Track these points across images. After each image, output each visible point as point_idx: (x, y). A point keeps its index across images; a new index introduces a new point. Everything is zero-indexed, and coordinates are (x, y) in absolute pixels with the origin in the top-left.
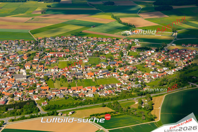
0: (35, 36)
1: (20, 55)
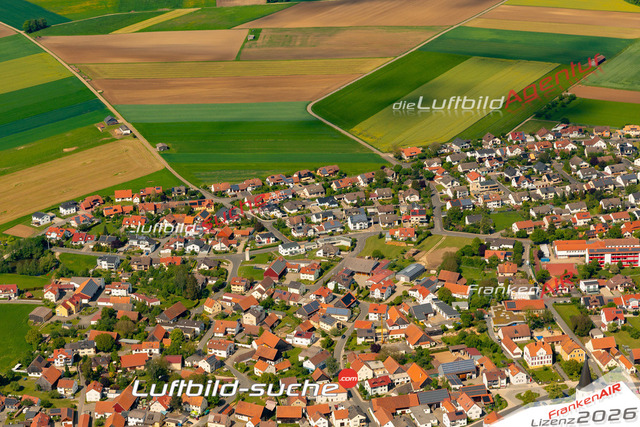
0: (367, 139)
1: (411, 268)
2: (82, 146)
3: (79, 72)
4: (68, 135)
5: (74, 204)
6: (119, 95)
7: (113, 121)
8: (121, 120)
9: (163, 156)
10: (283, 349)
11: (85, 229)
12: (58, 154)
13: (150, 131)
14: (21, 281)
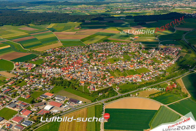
0: (85, 43)
1: (84, 56)
2: (54, 43)
3: (57, 36)
5: (51, 49)
6: (60, 38)
7: (58, 41)
9: (62, 44)
10: (68, 63)
11: (52, 51)
12: (51, 44)
13: (62, 42)
14: (43, 57)
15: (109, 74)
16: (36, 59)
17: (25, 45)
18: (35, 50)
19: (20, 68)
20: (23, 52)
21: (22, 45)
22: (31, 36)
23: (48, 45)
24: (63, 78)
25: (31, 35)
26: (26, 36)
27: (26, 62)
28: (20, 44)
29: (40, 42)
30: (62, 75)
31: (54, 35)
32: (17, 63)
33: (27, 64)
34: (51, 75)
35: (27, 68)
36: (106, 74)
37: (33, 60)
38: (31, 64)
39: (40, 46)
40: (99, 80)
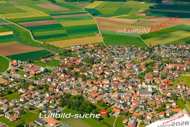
1: (138, 64)
2: (89, 36)
3: (98, 24)
4: (88, 34)
5: (81, 46)
6: (102, 28)
7: (98, 33)
8: (100, 33)
9: (103, 40)
10: (103, 74)
11: (80, 50)
12: (84, 37)
13: (103, 35)
14: (62, 57)
15: (174, 104)
16: (49, 59)
17: (37, 33)
18: (51, 43)
19: (17, 71)
20: (32, 45)
21: (32, 34)
22: (53, 19)
23: (77, 38)
24: (85, 97)
25: (54, 17)
26: (44, 19)
27: (30, 62)
28: (31, 31)
29: (64, 32)
30: (84, 92)
31: (94, 21)
32: (15, 61)
33: (31, 66)
34: (65, 89)
35: (29, 73)
36: (168, 103)
37: (43, 60)
38: (36, 67)
39: (63, 38)
40: (151, 111)
